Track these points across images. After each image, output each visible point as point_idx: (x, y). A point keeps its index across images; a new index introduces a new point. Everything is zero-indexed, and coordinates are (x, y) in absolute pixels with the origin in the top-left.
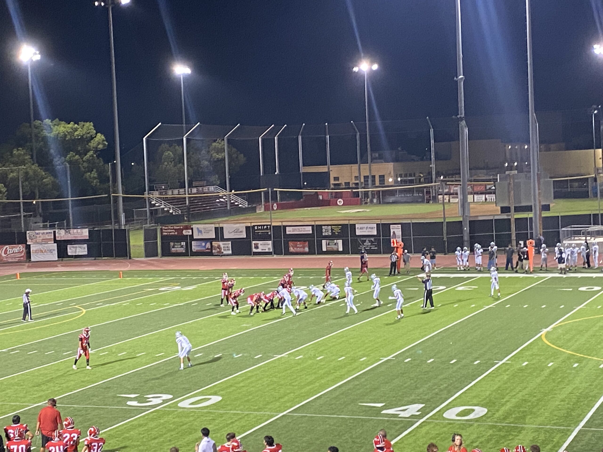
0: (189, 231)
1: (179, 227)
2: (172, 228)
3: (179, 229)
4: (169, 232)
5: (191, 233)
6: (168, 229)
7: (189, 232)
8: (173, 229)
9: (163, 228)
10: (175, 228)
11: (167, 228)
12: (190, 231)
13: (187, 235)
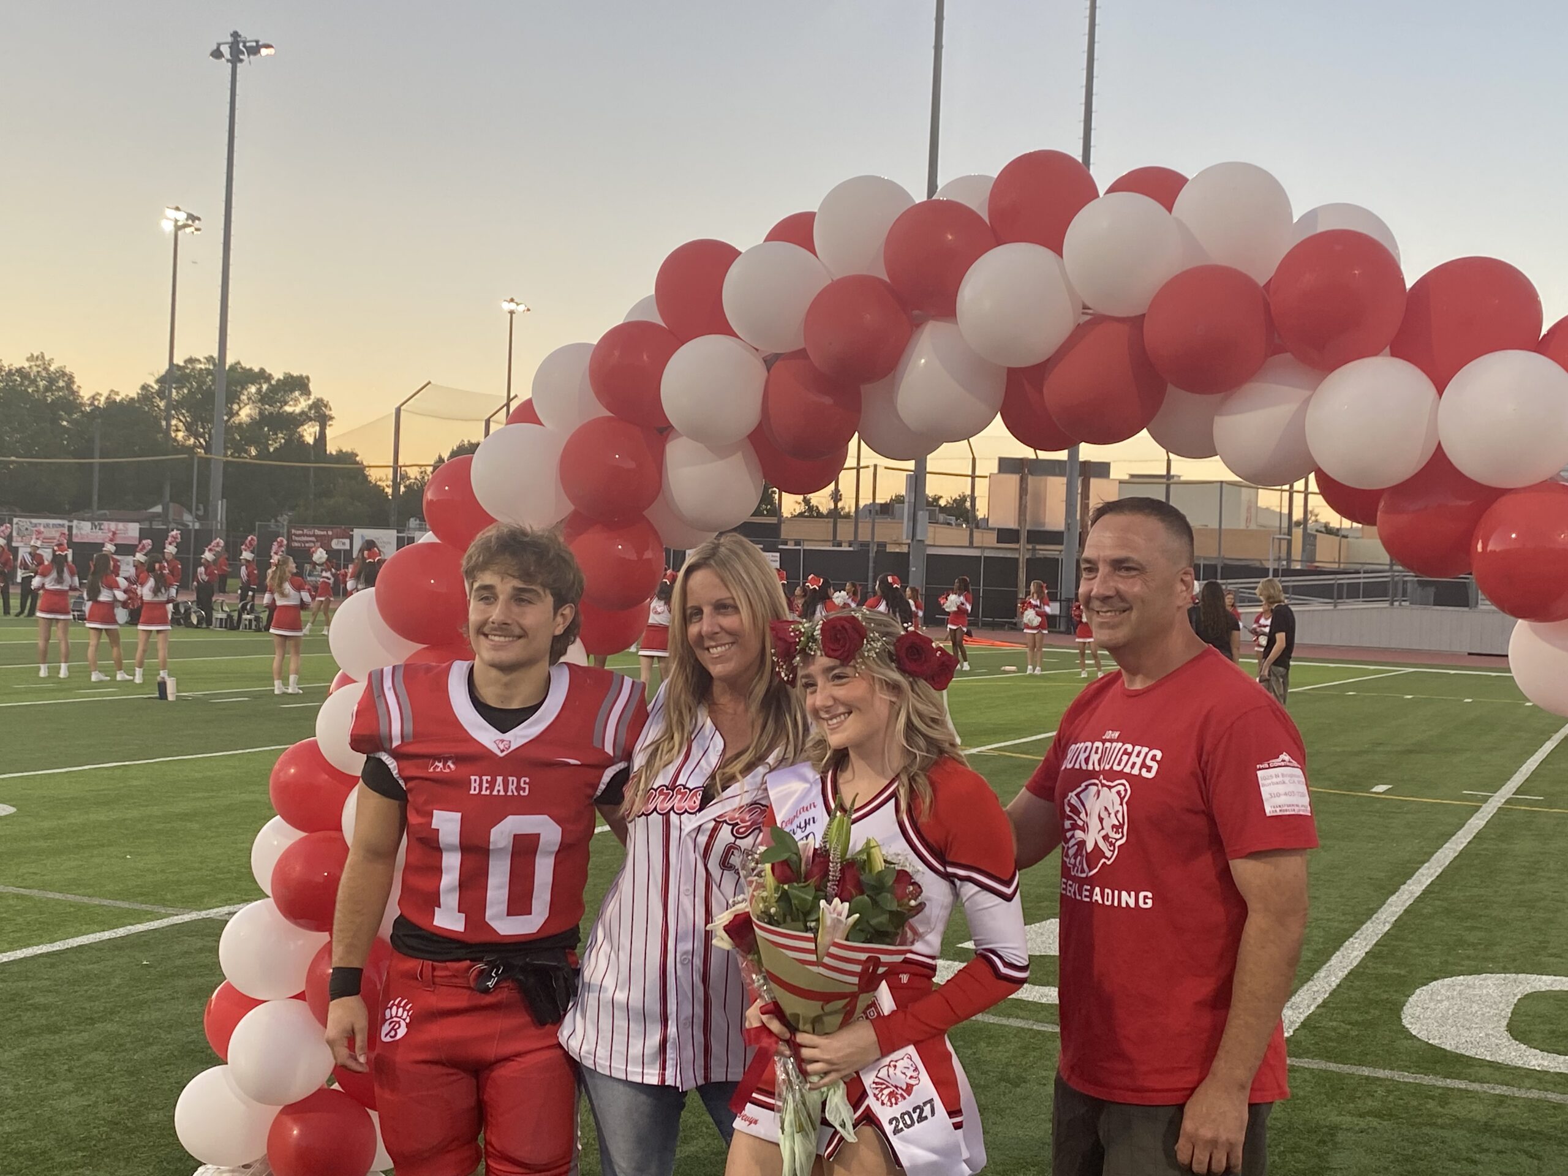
0: (344, 540)
1: (325, 533)
2: (312, 533)
3: (324, 535)
4: (303, 542)
5: (347, 547)
6: (303, 535)
7: (344, 544)
8: (314, 535)
9: (293, 531)
10: (317, 532)
11: (301, 532)
12: (347, 541)
13: (339, 551)
